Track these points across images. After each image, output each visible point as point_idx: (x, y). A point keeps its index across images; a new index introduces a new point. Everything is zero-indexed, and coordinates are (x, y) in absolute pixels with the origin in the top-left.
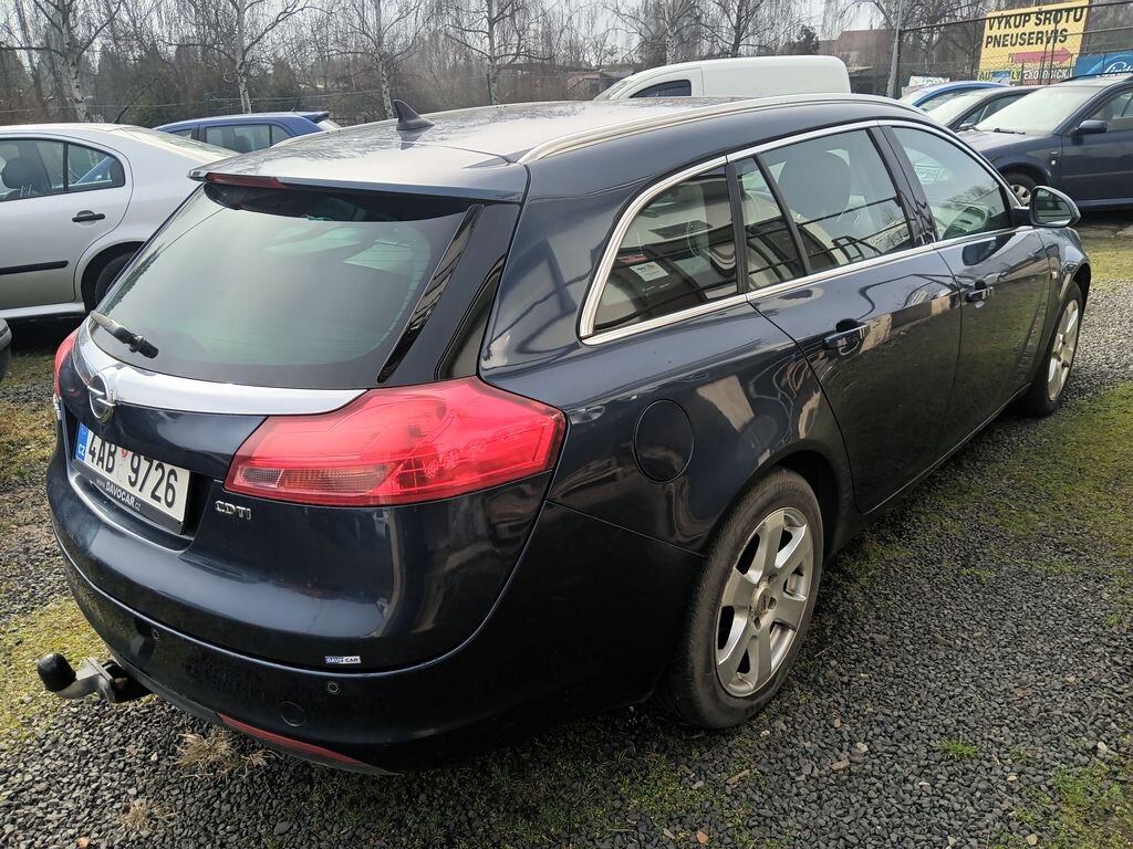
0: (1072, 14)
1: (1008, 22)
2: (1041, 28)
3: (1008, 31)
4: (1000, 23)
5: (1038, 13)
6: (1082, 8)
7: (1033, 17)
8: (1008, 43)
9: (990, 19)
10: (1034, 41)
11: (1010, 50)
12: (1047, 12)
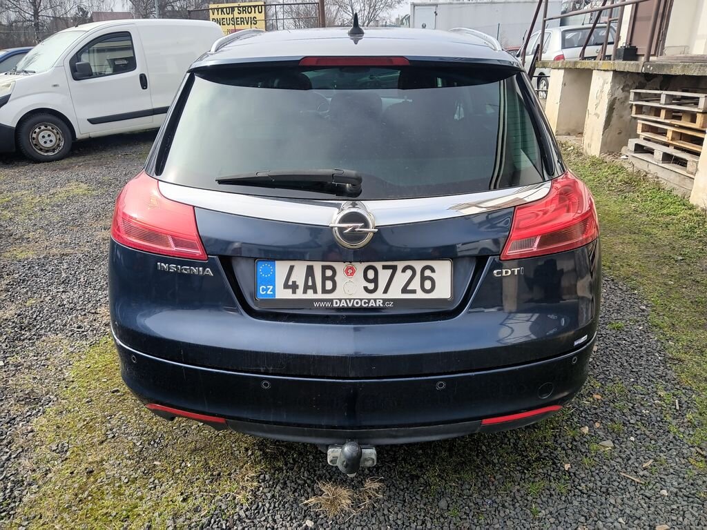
0: (257, 9)
1: (222, 11)
2: (242, 15)
3: (223, 16)
4: (218, 11)
5: (238, 7)
6: (261, 6)
7: (236, 9)
8: (225, 23)
9: (212, 9)
10: (240, 22)
11: (227, 27)
12: (243, 7)
